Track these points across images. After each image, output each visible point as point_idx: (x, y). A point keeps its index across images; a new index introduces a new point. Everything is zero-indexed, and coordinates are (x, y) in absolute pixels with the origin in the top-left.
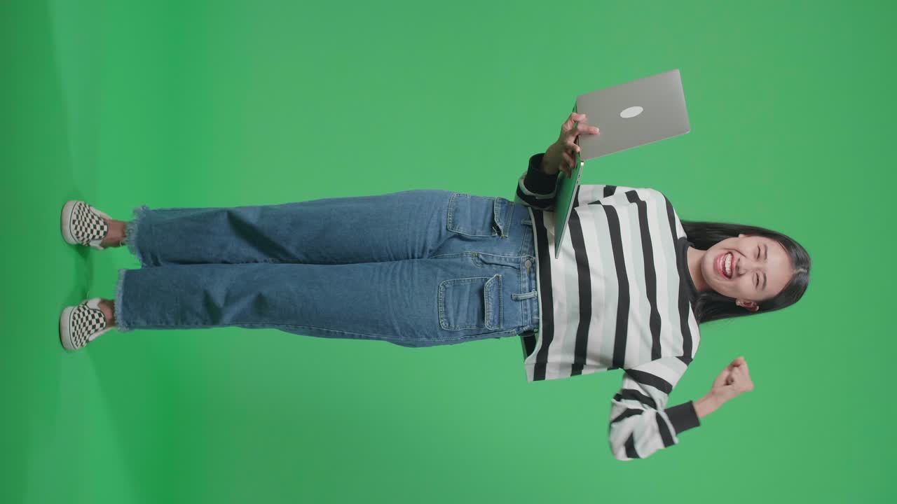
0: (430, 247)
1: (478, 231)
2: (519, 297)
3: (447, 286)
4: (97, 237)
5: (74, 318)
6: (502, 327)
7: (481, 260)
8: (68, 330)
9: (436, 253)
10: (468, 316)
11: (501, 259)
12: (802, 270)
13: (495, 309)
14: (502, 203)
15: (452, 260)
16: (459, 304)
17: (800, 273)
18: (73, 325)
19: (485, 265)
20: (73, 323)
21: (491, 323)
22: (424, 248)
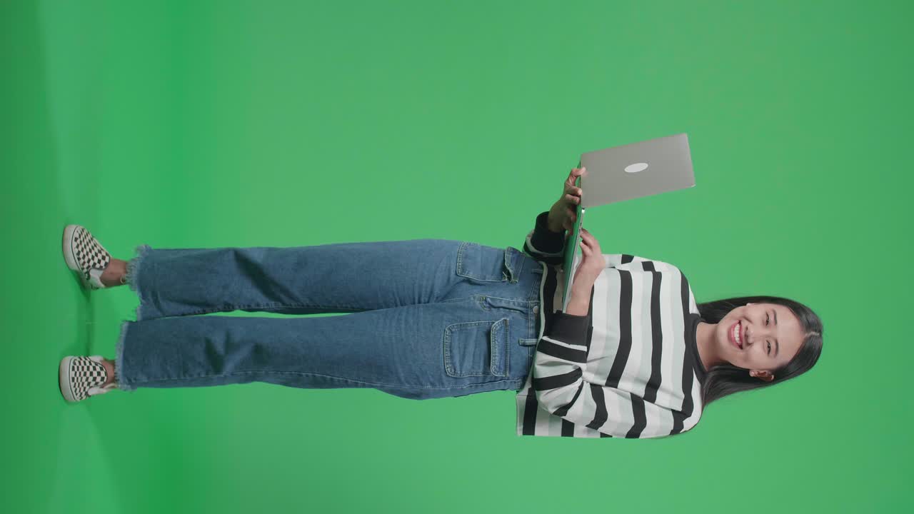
0: (437, 291)
1: (487, 276)
2: (527, 342)
3: (453, 330)
4: (98, 266)
5: (75, 364)
6: (508, 374)
7: (489, 304)
8: (68, 374)
9: (444, 298)
10: (473, 362)
11: (509, 302)
12: (813, 333)
13: (501, 354)
14: (512, 252)
15: (459, 303)
16: (465, 348)
17: (811, 336)
18: (73, 369)
19: (493, 309)
20: (73, 367)
21: (497, 369)
22: (432, 292)
